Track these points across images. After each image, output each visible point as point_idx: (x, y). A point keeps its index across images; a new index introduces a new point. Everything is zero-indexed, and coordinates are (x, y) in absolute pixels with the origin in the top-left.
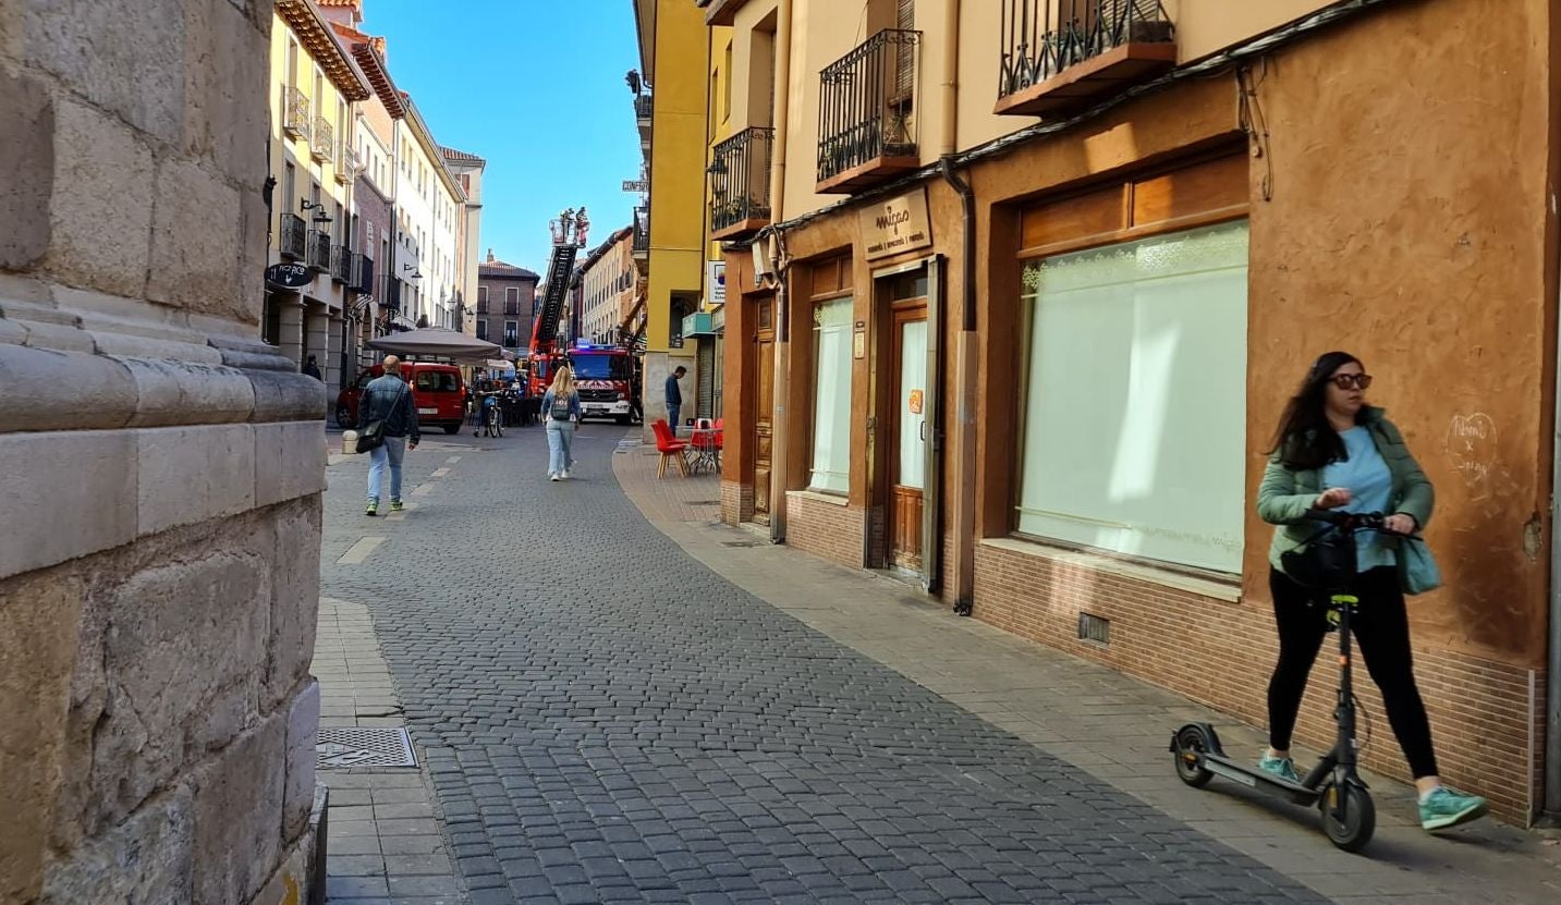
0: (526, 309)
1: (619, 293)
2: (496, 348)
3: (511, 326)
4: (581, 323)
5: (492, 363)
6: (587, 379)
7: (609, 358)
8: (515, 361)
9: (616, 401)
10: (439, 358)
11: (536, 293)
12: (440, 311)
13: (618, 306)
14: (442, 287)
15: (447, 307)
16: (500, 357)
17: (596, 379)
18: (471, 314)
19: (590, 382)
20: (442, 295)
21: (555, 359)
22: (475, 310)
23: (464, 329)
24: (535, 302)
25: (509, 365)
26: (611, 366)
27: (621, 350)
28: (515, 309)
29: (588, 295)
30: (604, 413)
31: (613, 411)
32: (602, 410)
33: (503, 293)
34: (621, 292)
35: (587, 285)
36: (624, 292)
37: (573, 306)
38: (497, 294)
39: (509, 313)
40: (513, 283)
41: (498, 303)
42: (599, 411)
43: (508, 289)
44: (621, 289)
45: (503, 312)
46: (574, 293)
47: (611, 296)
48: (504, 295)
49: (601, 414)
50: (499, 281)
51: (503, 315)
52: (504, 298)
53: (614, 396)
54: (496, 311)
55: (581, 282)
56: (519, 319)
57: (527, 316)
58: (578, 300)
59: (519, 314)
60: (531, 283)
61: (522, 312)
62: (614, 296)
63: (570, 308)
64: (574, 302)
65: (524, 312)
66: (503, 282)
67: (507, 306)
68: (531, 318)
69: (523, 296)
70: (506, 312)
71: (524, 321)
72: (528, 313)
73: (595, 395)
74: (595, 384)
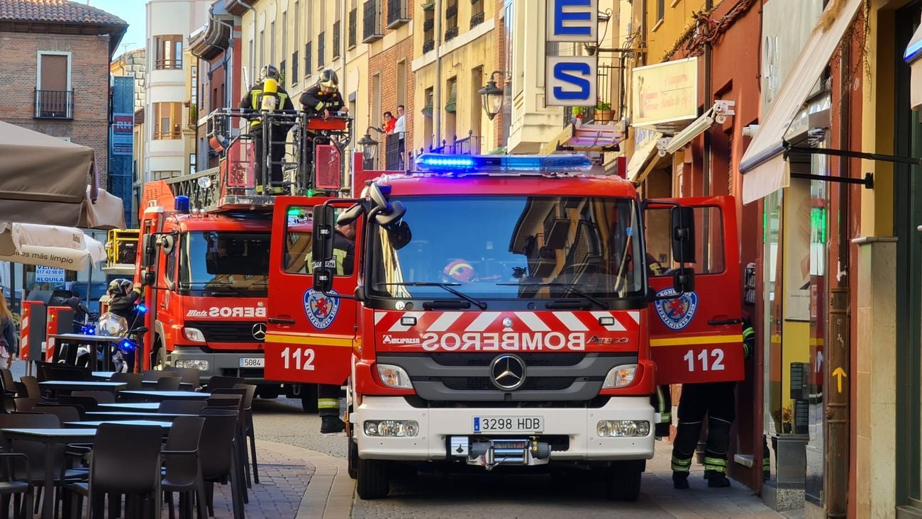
5: (31, 240)
17: (507, 303)
28: (62, 105)
29: (255, 67)
30: (546, 456)
31: (587, 446)
32: (537, 440)
33: (27, 67)
34: (367, 45)
35: (251, 42)
36: (378, 44)
37: (208, 102)
38: (13, 68)
39: (46, 116)
40: (55, 39)
41: (17, 91)
42: (527, 447)
43: (42, 55)
44: (372, 36)
45: (31, 115)
46: (210, 68)
47: (334, 61)
48: (30, 70)
49: (533, 462)
50: (18, 35)
51: (32, 122)
52: (32, 77)
53: (586, 379)
54: (13, 113)
55: (234, 37)
56: (74, 132)
57: (94, 123)
58: (224, 86)
59: (71, 120)
60: (103, 40)
61: (82, 115)
62: (345, 59)
63: (200, 107)
64: (211, 92)
65: (87, 113)
66: (31, 37)
67: (42, 97)
68: (104, 130)
69: (82, 72)
70: (38, 115)
71: (86, 137)
72: (96, 118)
73: (505, 373)
74: (505, 327)
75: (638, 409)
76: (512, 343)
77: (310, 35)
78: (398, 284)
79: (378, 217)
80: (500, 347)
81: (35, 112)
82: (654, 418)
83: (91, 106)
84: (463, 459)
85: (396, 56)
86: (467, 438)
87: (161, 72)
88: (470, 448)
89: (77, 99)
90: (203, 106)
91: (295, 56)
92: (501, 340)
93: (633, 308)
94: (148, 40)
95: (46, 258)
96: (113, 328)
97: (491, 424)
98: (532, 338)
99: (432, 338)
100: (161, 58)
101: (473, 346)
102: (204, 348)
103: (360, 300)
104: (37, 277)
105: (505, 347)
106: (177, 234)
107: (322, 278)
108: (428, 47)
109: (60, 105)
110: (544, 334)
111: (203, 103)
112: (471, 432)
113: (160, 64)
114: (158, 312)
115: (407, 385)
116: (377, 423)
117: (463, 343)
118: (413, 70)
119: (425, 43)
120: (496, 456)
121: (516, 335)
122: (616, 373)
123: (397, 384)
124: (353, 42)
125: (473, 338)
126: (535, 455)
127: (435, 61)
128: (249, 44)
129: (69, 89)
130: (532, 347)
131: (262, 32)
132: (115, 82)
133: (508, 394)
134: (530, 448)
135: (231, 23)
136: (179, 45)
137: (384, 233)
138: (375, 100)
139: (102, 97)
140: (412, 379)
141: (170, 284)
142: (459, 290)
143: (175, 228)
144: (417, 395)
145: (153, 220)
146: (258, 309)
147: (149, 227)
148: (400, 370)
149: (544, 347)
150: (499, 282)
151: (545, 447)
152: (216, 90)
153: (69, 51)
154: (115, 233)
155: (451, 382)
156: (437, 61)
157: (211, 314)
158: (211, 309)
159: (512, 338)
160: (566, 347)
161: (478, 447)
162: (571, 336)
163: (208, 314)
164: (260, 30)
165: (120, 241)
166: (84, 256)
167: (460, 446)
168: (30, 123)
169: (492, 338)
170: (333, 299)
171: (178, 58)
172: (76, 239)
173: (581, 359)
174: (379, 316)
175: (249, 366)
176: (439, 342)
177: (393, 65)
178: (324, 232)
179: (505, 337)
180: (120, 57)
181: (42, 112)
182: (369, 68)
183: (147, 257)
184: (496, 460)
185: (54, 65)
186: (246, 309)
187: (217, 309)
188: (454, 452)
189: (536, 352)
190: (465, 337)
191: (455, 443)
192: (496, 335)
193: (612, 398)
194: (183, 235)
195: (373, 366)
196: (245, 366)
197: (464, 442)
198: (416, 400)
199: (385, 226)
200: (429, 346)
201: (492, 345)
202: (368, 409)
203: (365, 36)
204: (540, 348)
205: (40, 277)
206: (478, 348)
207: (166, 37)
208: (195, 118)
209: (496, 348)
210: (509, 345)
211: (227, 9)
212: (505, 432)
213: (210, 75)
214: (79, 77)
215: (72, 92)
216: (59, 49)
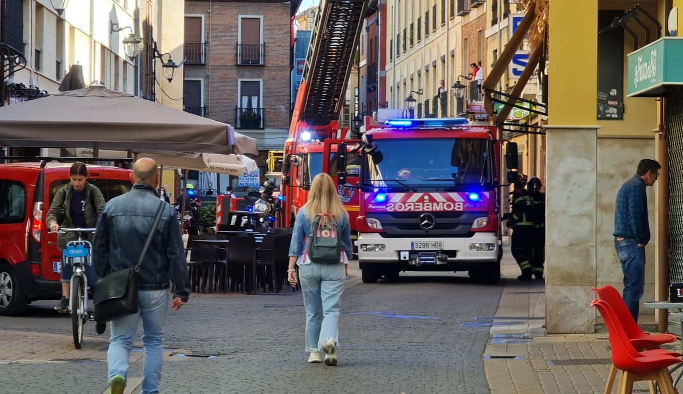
0: (277, 55)
1: (458, 19)
2: (218, 130)
3: (250, 89)
4: (384, 79)
5: (214, 160)
6: (407, 189)
7: (453, 142)
8: (260, 156)
9: (470, 234)
10: (103, 153)
11: (297, 26)
12: (110, 60)
13: (456, 43)
14: (113, 14)
15: (123, 52)
16: (228, 148)
17: (426, 189)
18: (171, 65)
19: (417, 196)
20: (114, 28)
21: (342, 148)
22: (179, 59)
23: (158, 95)
24: (295, 45)
25: (248, 164)
26: (455, 162)
27: (473, 127)
28: (257, 55)
29: (395, 26)
30: (445, 260)
31: (464, 256)
32: (441, 253)
33: (232, 27)
34: (460, 17)
35: (392, 7)
36: (467, 16)
37: (366, 50)
38: (221, 28)
39: (245, 63)
41: (224, 45)
42: (436, 256)
43: (242, 18)
44: (462, 12)
45: (234, 63)
46: (368, 24)
47: (442, 26)
48: (233, 29)
49: (438, 263)
50: (224, 4)
51: (235, 68)
52: (234, 35)
53: (464, 224)
54: (221, 62)
55: (382, 3)
56: (265, 75)
57: (280, 68)
58: (376, 37)
59: (263, 66)
60: (286, 6)
61: (271, 62)
62: (448, 25)
63: (361, 53)
64: (368, 42)
65: (275, 61)
66: (234, 5)
67: (242, 49)
68: (287, 73)
69: (272, 31)
70: (239, 63)
71: (274, 78)
72: (281, 64)
73: (426, 221)
74: (425, 200)
75: (488, 238)
76: (428, 207)
77: (428, 7)
78: (379, 181)
79: (365, 149)
80: (423, 209)
81: (237, 60)
82: (497, 242)
84: (407, 261)
85: (477, 27)
86: (408, 252)
88: (410, 257)
90: (363, 52)
91: (419, 20)
92: (423, 206)
93: (486, 191)
95: (223, 169)
96: (263, 208)
97: (419, 245)
98: (438, 205)
99: (391, 205)
101: (410, 209)
103: (359, 188)
104: (239, 183)
105: (425, 209)
106: (302, 155)
107: (341, 178)
108: (494, 22)
109: (255, 55)
110: (444, 203)
111: (363, 50)
112: (410, 249)
114: (293, 200)
115: (380, 227)
116: (366, 245)
117: (406, 208)
118: (486, 37)
119: (493, 19)
120: (421, 260)
121: (430, 204)
122: (478, 221)
123: (375, 227)
124: (452, 14)
125: (410, 205)
126: (440, 260)
127: (497, 32)
129: (261, 43)
130: (438, 209)
132: (297, 35)
133: (427, 231)
134: (438, 256)
137: (370, 157)
138: (466, 57)
139: (285, 48)
140: (382, 224)
141: (299, 184)
142: (403, 183)
143: (302, 151)
144: (384, 232)
145: (290, 146)
147: (288, 150)
148: (378, 221)
149: (444, 209)
150: (424, 179)
151: (444, 256)
152: (371, 40)
153: (261, 15)
154: (272, 154)
155: (400, 226)
156: (499, 33)
159: (428, 205)
160: (454, 209)
161: (413, 256)
162: (456, 204)
165: (275, 158)
166: (243, 168)
167: (405, 255)
168: (233, 69)
169: (419, 205)
170: (351, 188)
172: (238, 159)
173: (461, 215)
174: (367, 195)
176: (394, 207)
177: (476, 32)
178: (342, 156)
179: (425, 204)
180: (304, 12)
181: (242, 60)
182: (462, 33)
183: (285, 168)
184: (421, 262)
185: (251, 25)
188: (402, 259)
189: (440, 212)
190: (406, 205)
191: (402, 254)
192: (421, 204)
193: (476, 233)
194: (306, 155)
195: (364, 218)
197: (407, 254)
198: (384, 234)
199: (370, 153)
200: (390, 209)
201: (419, 208)
202: (362, 239)
203: (458, 12)
204: (442, 210)
205: (242, 183)
206: (412, 210)
208: (357, 60)
209: (421, 210)
210: (427, 208)
212: (426, 249)
213: (368, 29)
214: (268, 33)
215: (264, 45)
216: (254, 13)
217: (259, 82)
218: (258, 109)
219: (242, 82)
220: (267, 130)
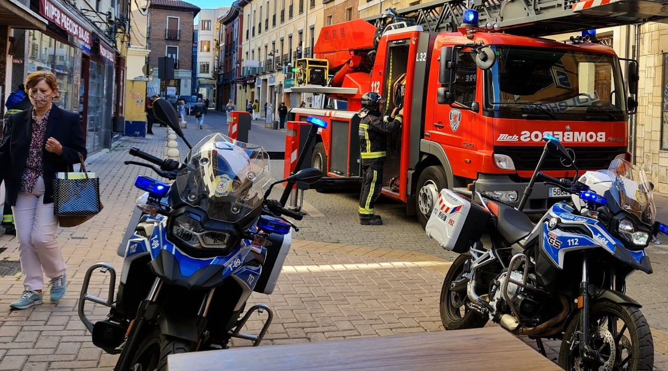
3: (172, 50)
4: (241, 49)
28: (176, 35)
34: (323, 5)
35: (249, 15)
36: (332, 3)
37: (225, 39)
38: (157, 22)
39: (170, 38)
40: (173, 12)
41: (159, 29)
43: (169, 18)
45: (164, 38)
46: (226, 27)
47: (300, 14)
48: (164, 22)
50: (160, 10)
51: (165, 40)
52: (165, 25)
54: (157, 37)
55: (240, 14)
56: (180, 44)
57: (188, 42)
59: (179, 40)
60: (191, 14)
61: (183, 39)
62: (307, 13)
64: (226, 35)
65: (185, 38)
66: (165, 11)
67: (168, 32)
68: (191, 44)
69: (184, 24)
70: (167, 38)
71: (184, 46)
72: (188, 40)
81: (166, 37)
83: (186, 36)
85: (345, 6)
87: (203, 31)
89: (181, 33)
90: (222, 40)
94: (199, 22)
100: (203, 27)
102: (514, 177)
113: (203, 28)
118: (359, 11)
124: (313, 5)
128: (247, 16)
129: (178, 29)
131: (255, 11)
135: (240, 9)
136: (210, 23)
139: (190, 33)
146: (566, 133)
152: (228, 35)
153: (179, 17)
156: (379, 5)
157: (522, 138)
158: (523, 133)
163: (519, 138)
164: (253, 10)
165: (311, 67)
168: (163, 41)
171: (209, 27)
175: (557, 196)
177: (343, 10)
181: (168, 37)
182: (325, 14)
185: (173, 21)
186: (555, 133)
187: (528, 133)
196: (553, 196)
207: (206, 21)
208: (218, 44)
211: (238, 4)
213: (226, 30)
214: (182, 26)
215: (180, 31)
216: (175, 16)
217: (176, 48)
218: (176, 60)
219: (168, 47)
220: (180, 70)
